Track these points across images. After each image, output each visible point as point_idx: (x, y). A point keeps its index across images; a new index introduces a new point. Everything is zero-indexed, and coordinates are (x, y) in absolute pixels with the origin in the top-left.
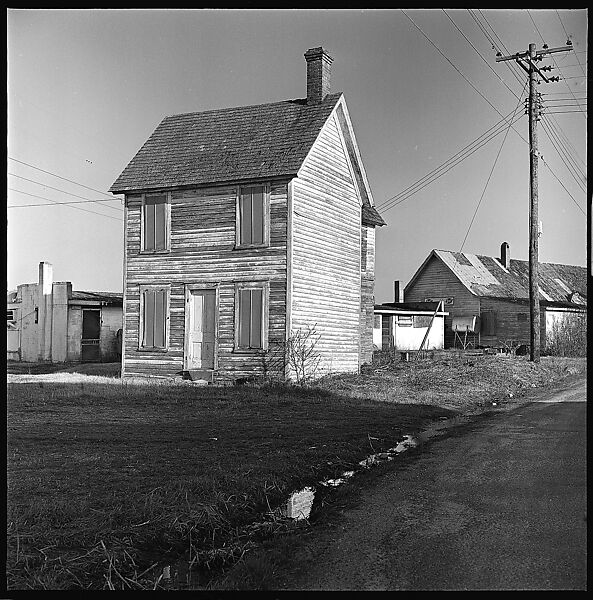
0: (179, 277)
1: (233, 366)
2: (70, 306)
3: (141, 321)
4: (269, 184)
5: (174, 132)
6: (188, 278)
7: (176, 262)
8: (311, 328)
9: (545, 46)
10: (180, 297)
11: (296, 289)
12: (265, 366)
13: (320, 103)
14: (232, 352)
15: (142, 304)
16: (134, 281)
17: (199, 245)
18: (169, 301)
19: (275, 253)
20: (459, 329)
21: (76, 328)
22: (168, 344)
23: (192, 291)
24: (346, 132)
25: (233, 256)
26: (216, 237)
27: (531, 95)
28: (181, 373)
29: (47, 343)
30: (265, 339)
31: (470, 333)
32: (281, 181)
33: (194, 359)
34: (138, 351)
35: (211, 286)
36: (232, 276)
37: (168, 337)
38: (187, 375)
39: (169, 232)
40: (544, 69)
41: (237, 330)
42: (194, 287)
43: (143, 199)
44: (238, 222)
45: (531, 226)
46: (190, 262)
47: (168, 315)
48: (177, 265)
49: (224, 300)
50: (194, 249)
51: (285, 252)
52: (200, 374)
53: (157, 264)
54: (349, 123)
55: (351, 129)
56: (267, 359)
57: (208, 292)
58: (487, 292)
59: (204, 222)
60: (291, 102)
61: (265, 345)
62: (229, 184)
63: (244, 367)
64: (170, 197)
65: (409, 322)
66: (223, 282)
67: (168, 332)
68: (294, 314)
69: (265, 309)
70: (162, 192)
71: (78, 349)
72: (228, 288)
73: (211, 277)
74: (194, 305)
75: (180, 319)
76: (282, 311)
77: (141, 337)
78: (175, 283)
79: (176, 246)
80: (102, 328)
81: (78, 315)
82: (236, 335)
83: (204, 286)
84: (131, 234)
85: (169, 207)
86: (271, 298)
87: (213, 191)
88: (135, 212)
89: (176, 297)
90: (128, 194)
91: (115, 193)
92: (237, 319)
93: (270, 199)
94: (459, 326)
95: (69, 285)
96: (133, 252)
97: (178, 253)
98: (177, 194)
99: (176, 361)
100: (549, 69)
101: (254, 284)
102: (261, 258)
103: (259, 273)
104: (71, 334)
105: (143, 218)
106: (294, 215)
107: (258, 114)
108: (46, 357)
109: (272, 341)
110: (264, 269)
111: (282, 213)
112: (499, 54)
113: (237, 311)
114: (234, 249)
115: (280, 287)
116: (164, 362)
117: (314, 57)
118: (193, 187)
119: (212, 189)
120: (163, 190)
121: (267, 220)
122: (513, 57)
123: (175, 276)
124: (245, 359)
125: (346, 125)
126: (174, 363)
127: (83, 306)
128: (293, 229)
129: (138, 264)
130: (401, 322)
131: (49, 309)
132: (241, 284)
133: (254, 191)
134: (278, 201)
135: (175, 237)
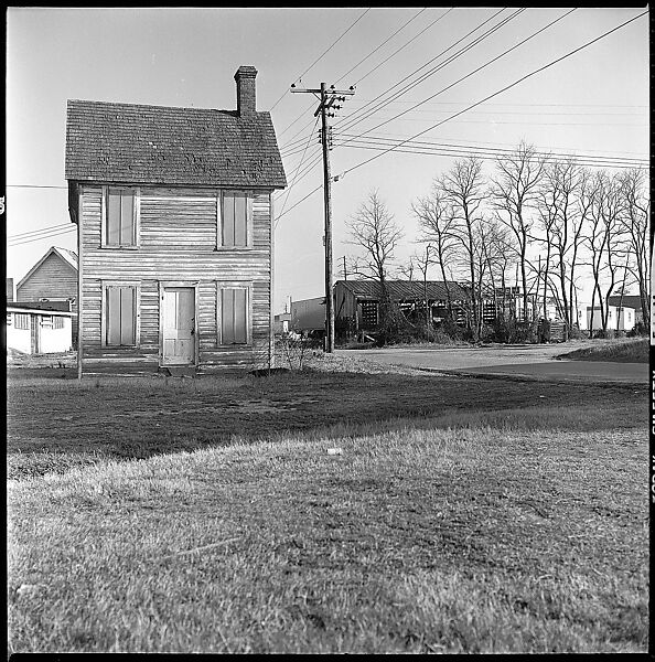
0: (152, 274)
1: (216, 360)
3: (104, 318)
4: (251, 192)
6: (161, 275)
7: (147, 260)
9: (332, 87)
10: (154, 294)
13: (254, 119)
14: (215, 348)
15: (104, 301)
16: (93, 276)
17: (175, 243)
18: (139, 298)
19: (258, 256)
22: (138, 341)
23: (167, 288)
25: (214, 256)
26: (194, 237)
28: (157, 370)
30: (249, 334)
32: (264, 191)
34: (100, 349)
35: (190, 284)
36: (213, 276)
37: (138, 334)
39: (139, 228)
41: (220, 327)
42: (170, 284)
43: (104, 190)
44: (219, 225)
46: (164, 260)
47: (138, 312)
48: (148, 262)
49: (204, 298)
50: (168, 247)
51: (269, 256)
52: (182, 370)
53: (123, 260)
57: (182, 290)
61: (250, 340)
63: (228, 361)
64: (139, 193)
66: (204, 281)
67: (138, 329)
69: (249, 307)
70: (130, 186)
72: (209, 287)
73: (190, 276)
74: (170, 305)
75: (153, 317)
76: (266, 309)
77: (104, 335)
78: (146, 280)
79: (147, 243)
82: (219, 331)
83: (182, 284)
84: (87, 227)
85: (138, 202)
86: (255, 297)
88: (93, 204)
89: (149, 294)
90: (82, 184)
92: (219, 316)
93: (255, 206)
96: (91, 246)
97: (149, 250)
98: (149, 190)
99: (148, 359)
101: (237, 284)
102: (244, 260)
103: (241, 274)
105: (104, 212)
109: (256, 335)
110: (247, 271)
111: (265, 221)
112: (293, 86)
113: (219, 309)
114: (216, 250)
115: (265, 287)
116: (134, 360)
118: (170, 186)
121: (250, 226)
122: (310, 91)
123: (145, 273)
124: (228, 353)
126: (146, 360)
129: (97, 258)
132: (223, 283)
133: (237, 196)
134: (262, 209)
135: (145, 233)
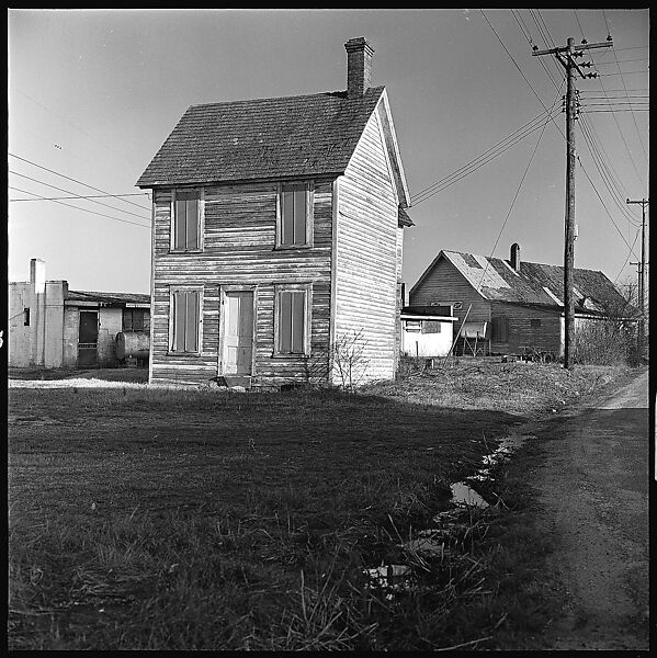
0: (213, 278)
1: (272, 371)
2: (65, 307)
3: (171, 323)
4: (312, 181)
5: (201, 123)
6: (223, 279)
7: (210, 263)
8: (357, 333)
9: (584, 42)
10: (215, 299)
11: (341, 292)
12: (307, 372)
13: (361, 97)
14: (272, 357)
15: (172, 306)
16: (163, 281)
17: (235, 244)
18: (201, 303)
19: (319, 254)
20: (469, 335)
21: (73, 331)
22: (200, 348)
23: (227, 293)
24: (386, 128)
25: (272, 256)
26: (253, 237)
27: (569, 92)
28: (215, 380)
29: (40, 347)
30: (307, 344)
31: (481, 340)
32: (326, 180)
33: (229, 364)
34: (167, 355)
35: (249, 288)
36: (271, 278)
37: (201, 340)
38: (222, 381)
39: (202, 231)
40: (583, 65)
41: (277, 334)
42: (230, 288)
43: (173, 194)
44: (278, 222)
45: (567, 229)
46: (225, 262)
47: (201, 318)
48: (211, 265)
49: (262, 303)
50: (229, 249)
51: (330, 254)
52: (237, 380)
53: (189, 263)
54: (390, 118)
55: (391, 124)
56: (310, 364)
57: (246, 293)
58: (498, 296)
59: (241, 220)
60: (329, 94)
61: (307, 350)
62: (269, 180)
63: (284, 372)
64: (203, 194)
65: (417, 327)
66: (262, 284)
67: (201, 336)
68: (339, 318)
69: (307, 313)
70: (195, 188)
71: (75, 353)
72: (268, 290)
73: (249, 278)
74: (230, 308)
75: (214, 323)
76: (325, 315)
77: (171, 341)
78: (208, 284)
79: (210, 245)
80: (100, 331)
81: (74, 316)
82: (276, 339)
83: (241, 288)
84: (159, 232)
85: (202, 203)
86: (314, 302)
87: (250, 188)
88: (164, 209)
89: (210, 299)
90: (156, 189)
91: (142, 187)
92: (277, 323)
93: (315, 198)
94: (469, 332)
95: (65, 284)
96: (161, 250)
97: (211, 252)
98: (212, 190)
99: (210, 366)
100: (588, 65)
101: (295, 286)
102: (304, 259)
103: (301, 276)
104: (67, 337)
105: (173, 215)
106: (339, 215)
107: (293, 106)
108: (38, 362)
109: (314, 346)
110: (307, 271)
111: (326, 214)
112: (535, 48)
113: (277, 315)
114: (274, 250)
115: (324, 290)
116: (196, 367)
117: (355, 48)
118: (230, 184)
119: (250, 186)
120: (197, 185)
121: (310, 220)
122: (551, 52)
123: (208, 277)
124: (285, 364)
125: (386, 120)
126: (207, 368)
127: (80, 307)
128: (339, 229)
129: (166, 263)
130: (409, 327)
131: (41, 309)
132: (281, 286)
133: (295, 188)
134: (323, 200)
135: (209, 235)
